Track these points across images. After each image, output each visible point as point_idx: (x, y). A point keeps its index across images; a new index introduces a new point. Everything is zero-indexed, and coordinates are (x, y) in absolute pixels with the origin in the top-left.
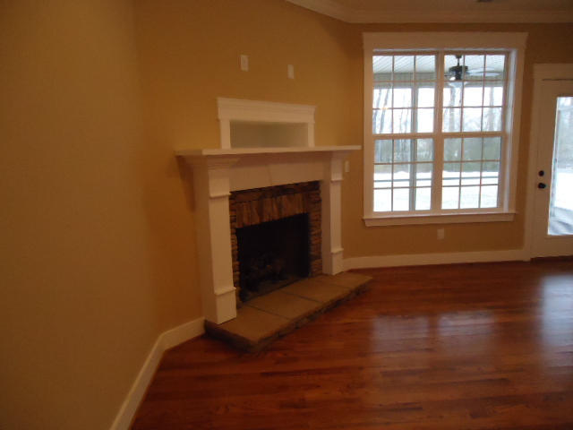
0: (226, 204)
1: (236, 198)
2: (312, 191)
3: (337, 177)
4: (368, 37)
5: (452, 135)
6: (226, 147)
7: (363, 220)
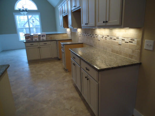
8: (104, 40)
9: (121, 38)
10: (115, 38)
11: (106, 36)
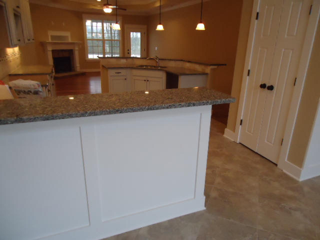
0: (51, 53)
1: (53, 51)
2: (71, 52)
3: (77, 48)
4: (84, 15)
5: (107, 40)
7: (86, 60)
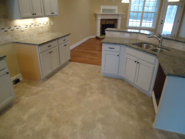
2: (116, 20)
3: (120, 18)
5: (146, 12)
6: (101, 12)
7: (126, 27)
8: (28, 29)
9: (42, 23)
10: (38, 24)
11: (31, 25)
